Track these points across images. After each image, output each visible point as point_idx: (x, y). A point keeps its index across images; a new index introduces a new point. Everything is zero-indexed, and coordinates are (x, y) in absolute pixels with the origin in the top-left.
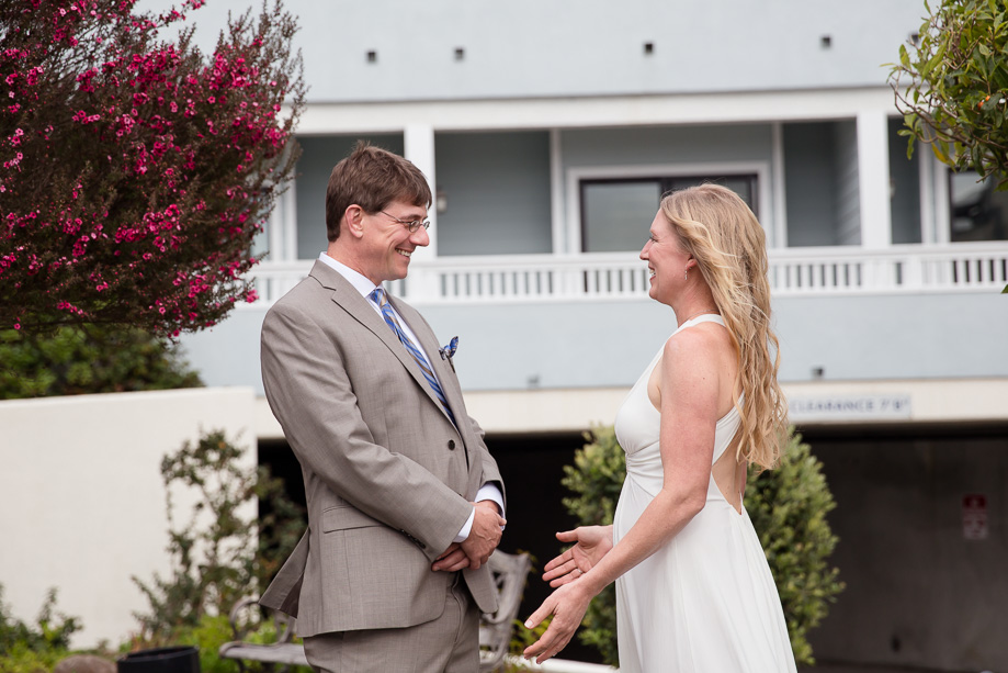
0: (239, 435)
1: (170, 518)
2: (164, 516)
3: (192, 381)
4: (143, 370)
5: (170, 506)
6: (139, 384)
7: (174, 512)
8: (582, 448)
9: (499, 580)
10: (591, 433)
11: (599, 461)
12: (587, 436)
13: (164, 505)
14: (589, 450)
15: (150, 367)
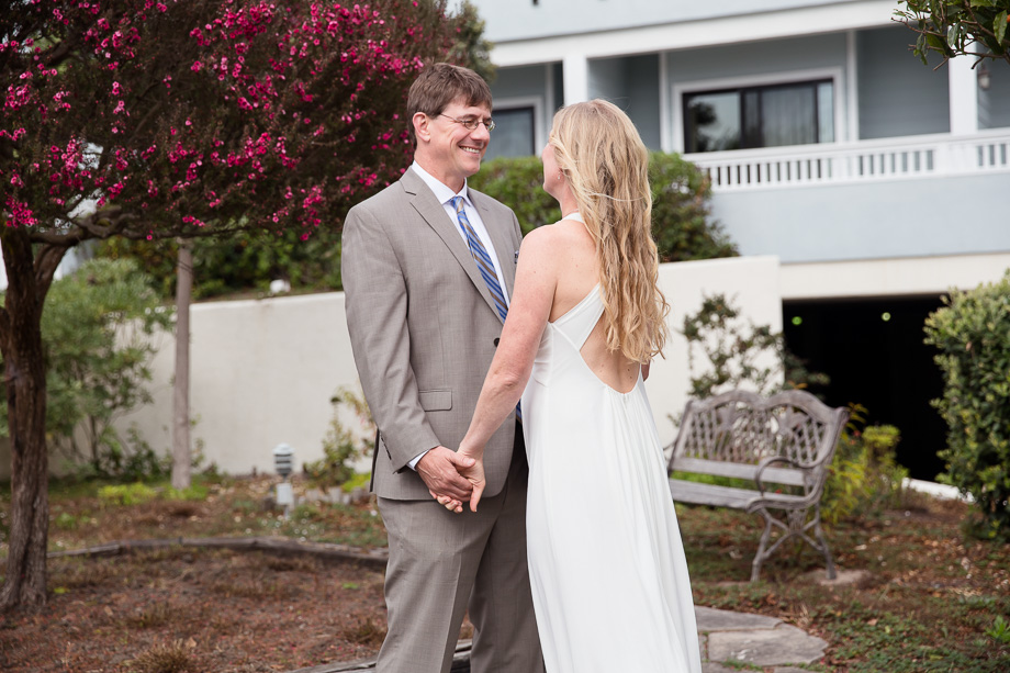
0: (733, 299)
1: (691, 367)
2: (686, 365)
3: (728, 252)
4: (684, 244)
5: (691, 358)
6: (686, 255)
7: (695, 362)
8: (935, 311)
9: (821, 428)
10: (947, 295)
11: (947, 323)
12: (944, 299)
13: (686, 357)
14: (942, 313)
15: (690, 241)
